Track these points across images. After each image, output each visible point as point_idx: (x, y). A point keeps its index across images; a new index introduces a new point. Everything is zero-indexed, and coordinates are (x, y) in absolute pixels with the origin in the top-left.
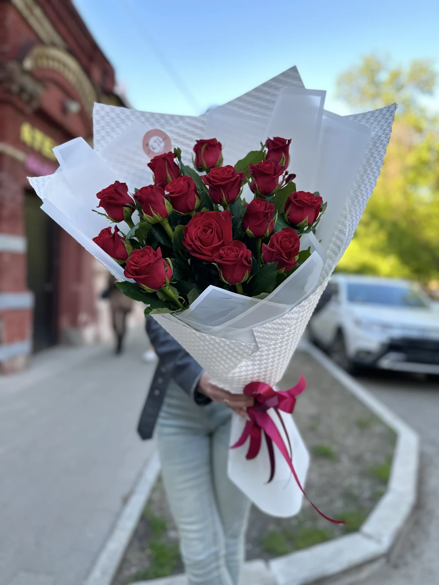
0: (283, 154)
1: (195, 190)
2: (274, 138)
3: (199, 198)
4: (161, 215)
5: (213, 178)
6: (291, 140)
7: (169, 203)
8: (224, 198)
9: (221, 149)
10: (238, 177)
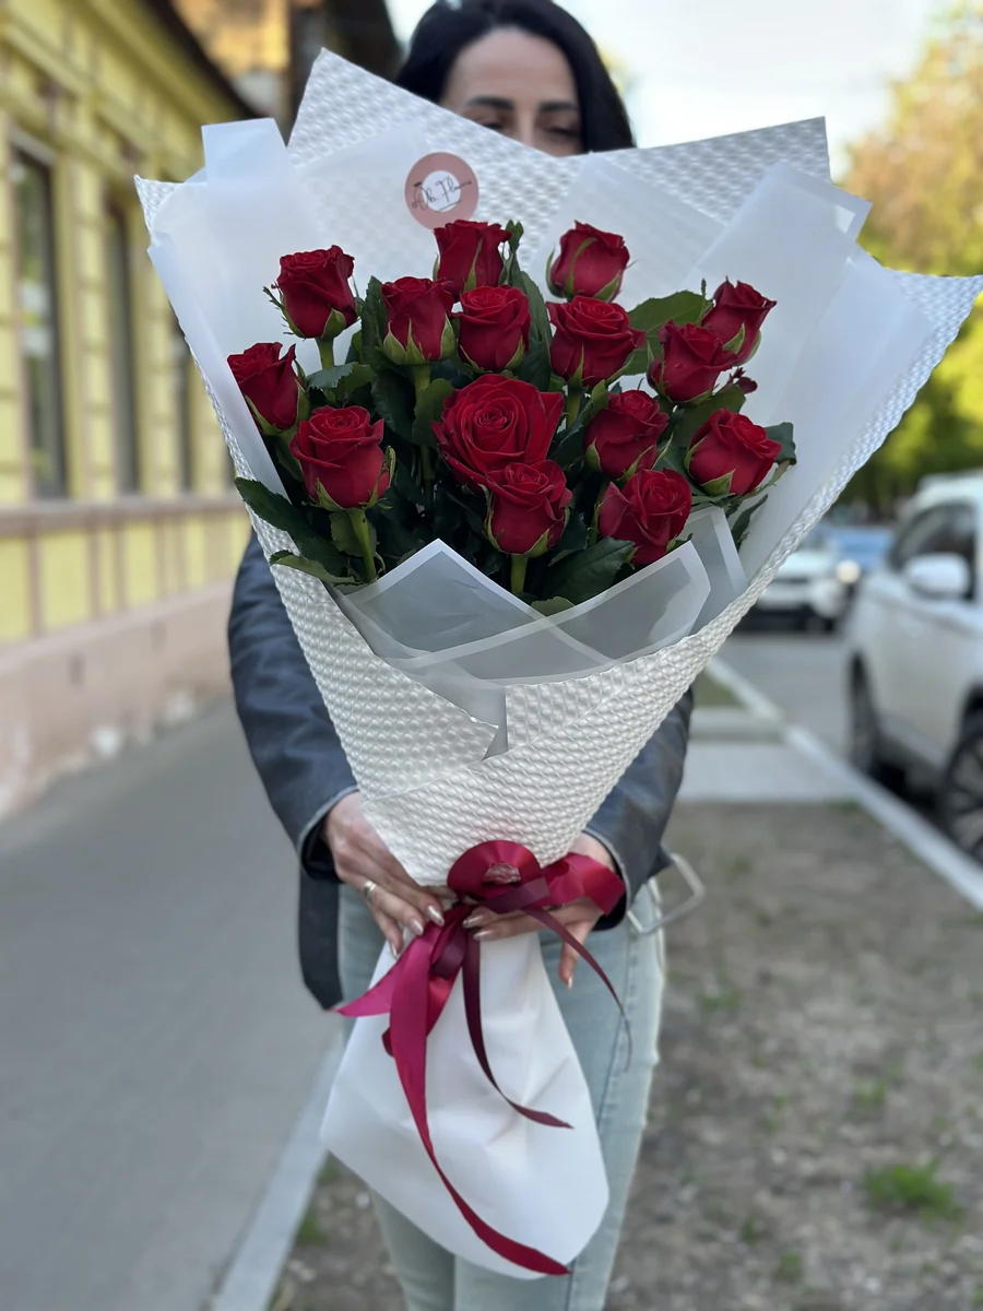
0: (743, 325)
1: (525, 329)
2: (739, 284)
3: (526, 349)
4: (425, 352)
5: (574, 316)
6: (775, 303)
7: (452, 331)
8: (580, 369)
9: (623, 266)
10: (629, 337)
